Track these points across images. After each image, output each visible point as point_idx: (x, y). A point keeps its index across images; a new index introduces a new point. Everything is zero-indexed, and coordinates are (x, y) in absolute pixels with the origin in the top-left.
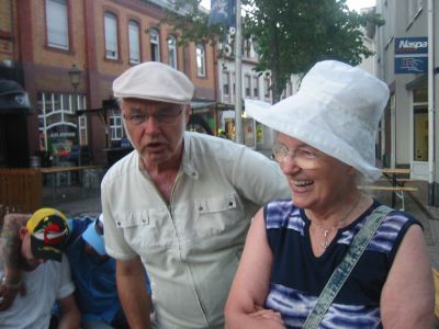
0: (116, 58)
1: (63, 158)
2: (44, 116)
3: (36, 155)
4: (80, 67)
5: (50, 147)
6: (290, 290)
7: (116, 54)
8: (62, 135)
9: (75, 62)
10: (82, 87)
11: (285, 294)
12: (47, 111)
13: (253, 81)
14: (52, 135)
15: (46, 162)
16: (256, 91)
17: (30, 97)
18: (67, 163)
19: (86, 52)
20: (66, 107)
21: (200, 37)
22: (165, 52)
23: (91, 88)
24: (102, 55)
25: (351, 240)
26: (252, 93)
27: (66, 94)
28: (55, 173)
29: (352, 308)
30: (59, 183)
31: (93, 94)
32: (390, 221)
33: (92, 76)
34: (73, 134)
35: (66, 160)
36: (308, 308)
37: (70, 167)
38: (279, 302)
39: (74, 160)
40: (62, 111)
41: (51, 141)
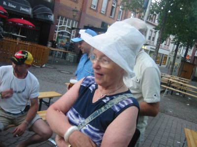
0: (95, 9)
1: (61, 46)
2: (58, 26)
3: (51, 41)
4: (79, 9)
5: (57, 40)
6: (77, 112)
7: (96, 7)
8: (64, 36)
9: (77, 6)
10: (77, 18)
11: (74, 113)
12: (60, 25)
13: (153, 34)
14: (60, 35)
15: (54, 46)
16: (154, 38)
17: (54, 17)
18: (63, 49)
19: (83, 3)
20: (68, 25)
21: (133, 8)
22: (117, 11)
23: (81, 19)
24: (89, 6)
25: (108, 102)
26: (152, 39)
27: (70, 19)
28: (56, 51)
29: (94, 128)
30: (57, 56)
31: (81, 22)
32: (126, 100)
33: (83, 14)
34: (69, 37)
35: (63, 47)
36: (80, 122)
37: (63, 50)
38: (71, 116)
39: (65, 48)
40: (66, 26)
41: (59, 37)
